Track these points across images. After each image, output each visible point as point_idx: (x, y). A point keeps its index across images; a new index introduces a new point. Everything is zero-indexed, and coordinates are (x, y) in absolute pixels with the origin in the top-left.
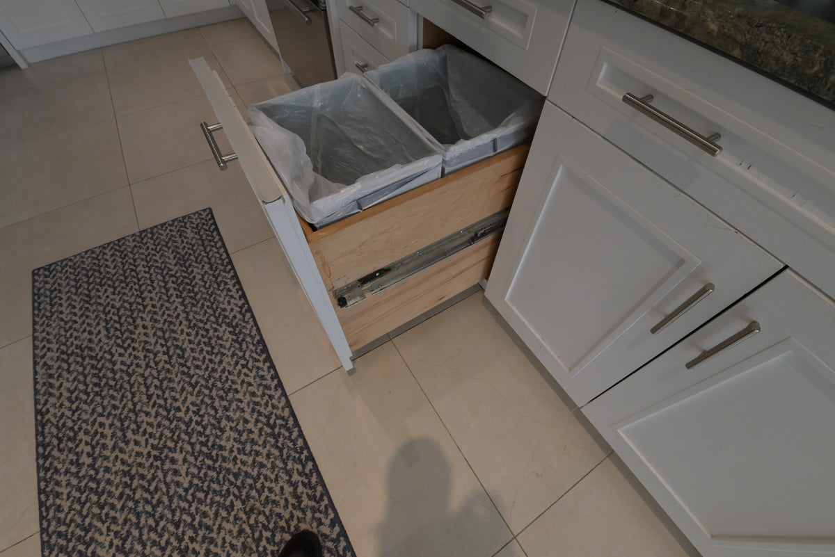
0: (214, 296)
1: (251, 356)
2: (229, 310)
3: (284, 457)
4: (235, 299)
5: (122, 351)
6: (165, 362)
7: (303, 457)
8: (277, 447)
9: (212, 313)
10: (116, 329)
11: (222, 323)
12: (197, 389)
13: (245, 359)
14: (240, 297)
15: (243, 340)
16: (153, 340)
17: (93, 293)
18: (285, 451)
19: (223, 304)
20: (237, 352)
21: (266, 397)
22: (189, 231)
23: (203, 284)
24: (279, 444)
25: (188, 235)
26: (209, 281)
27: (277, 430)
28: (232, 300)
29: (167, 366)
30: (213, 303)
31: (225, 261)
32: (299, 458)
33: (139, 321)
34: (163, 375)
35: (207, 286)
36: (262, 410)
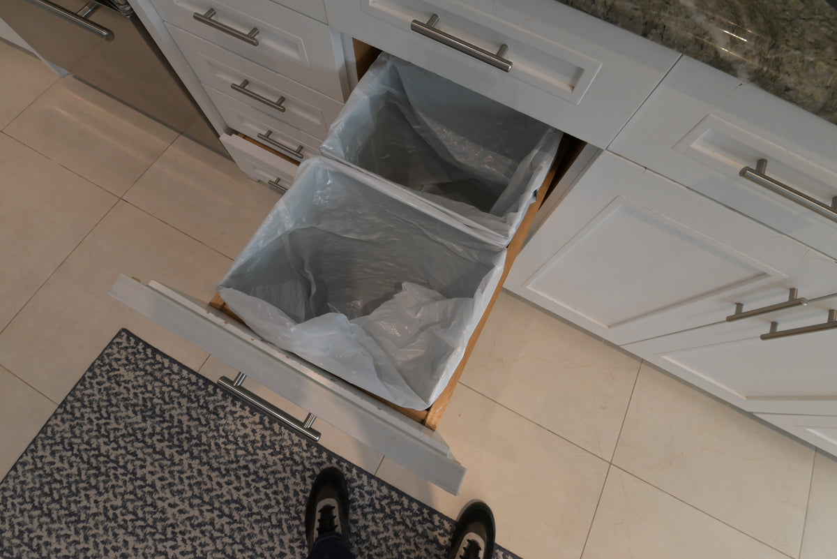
0: (221, 428)
1: (312, 464)
2: (251, 434)
3: (410, 526)
4: (247, 418)
5: (171, 543)
6: (229, 523)
7: (426, 516)
8: (399, 523)
9: (234, 447)
10: (143, 528)
11: (255, 450)
12: (285, 526)
13: (309, 470)
14: (251, 413)
15: (292, 453)
16: (196, 512)
17: (73, 508)
18: (408, 522)
19: (239, 430)
20: (294, 468)
21: (357, 490)
22: (122, 371)
23: (197, 423)
24: (399, 520)
25: (126, 378)
26: (201, 416)
27: (387, 510)
28: (245, 421)
29: (235, 526)
30: (227, 437)
31: (200, 384)
32: (423, 518)
33: (160, 504)
34: (238, 537)
35: (204, 422)
36: (361, 503)
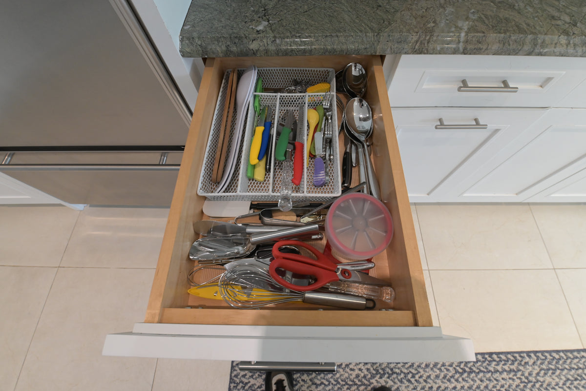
0: (339, 380)
1: (407, 369)
2: (360, 372)
3: (485, 370)
7: (489, 359)
8: (478, 373)
9: (356, 387)
11: (369, 381)
13: (408, 373)
15: (392, 370)
18: (482, 369)
19: (351, 375)
20: (399, 378)
21: (443, 368)
22: (252, 381)
23: (323, 386)
24: (477, 371)
25: (258, 384)
26: (322, 380)
27: (467, 369)
30: (347, 384)
32: (488, 361)
35: (327, 383)
36: (450, 374)
